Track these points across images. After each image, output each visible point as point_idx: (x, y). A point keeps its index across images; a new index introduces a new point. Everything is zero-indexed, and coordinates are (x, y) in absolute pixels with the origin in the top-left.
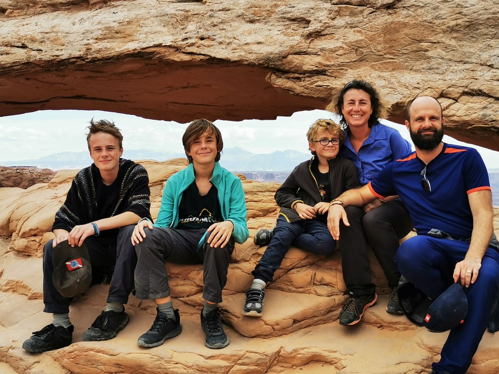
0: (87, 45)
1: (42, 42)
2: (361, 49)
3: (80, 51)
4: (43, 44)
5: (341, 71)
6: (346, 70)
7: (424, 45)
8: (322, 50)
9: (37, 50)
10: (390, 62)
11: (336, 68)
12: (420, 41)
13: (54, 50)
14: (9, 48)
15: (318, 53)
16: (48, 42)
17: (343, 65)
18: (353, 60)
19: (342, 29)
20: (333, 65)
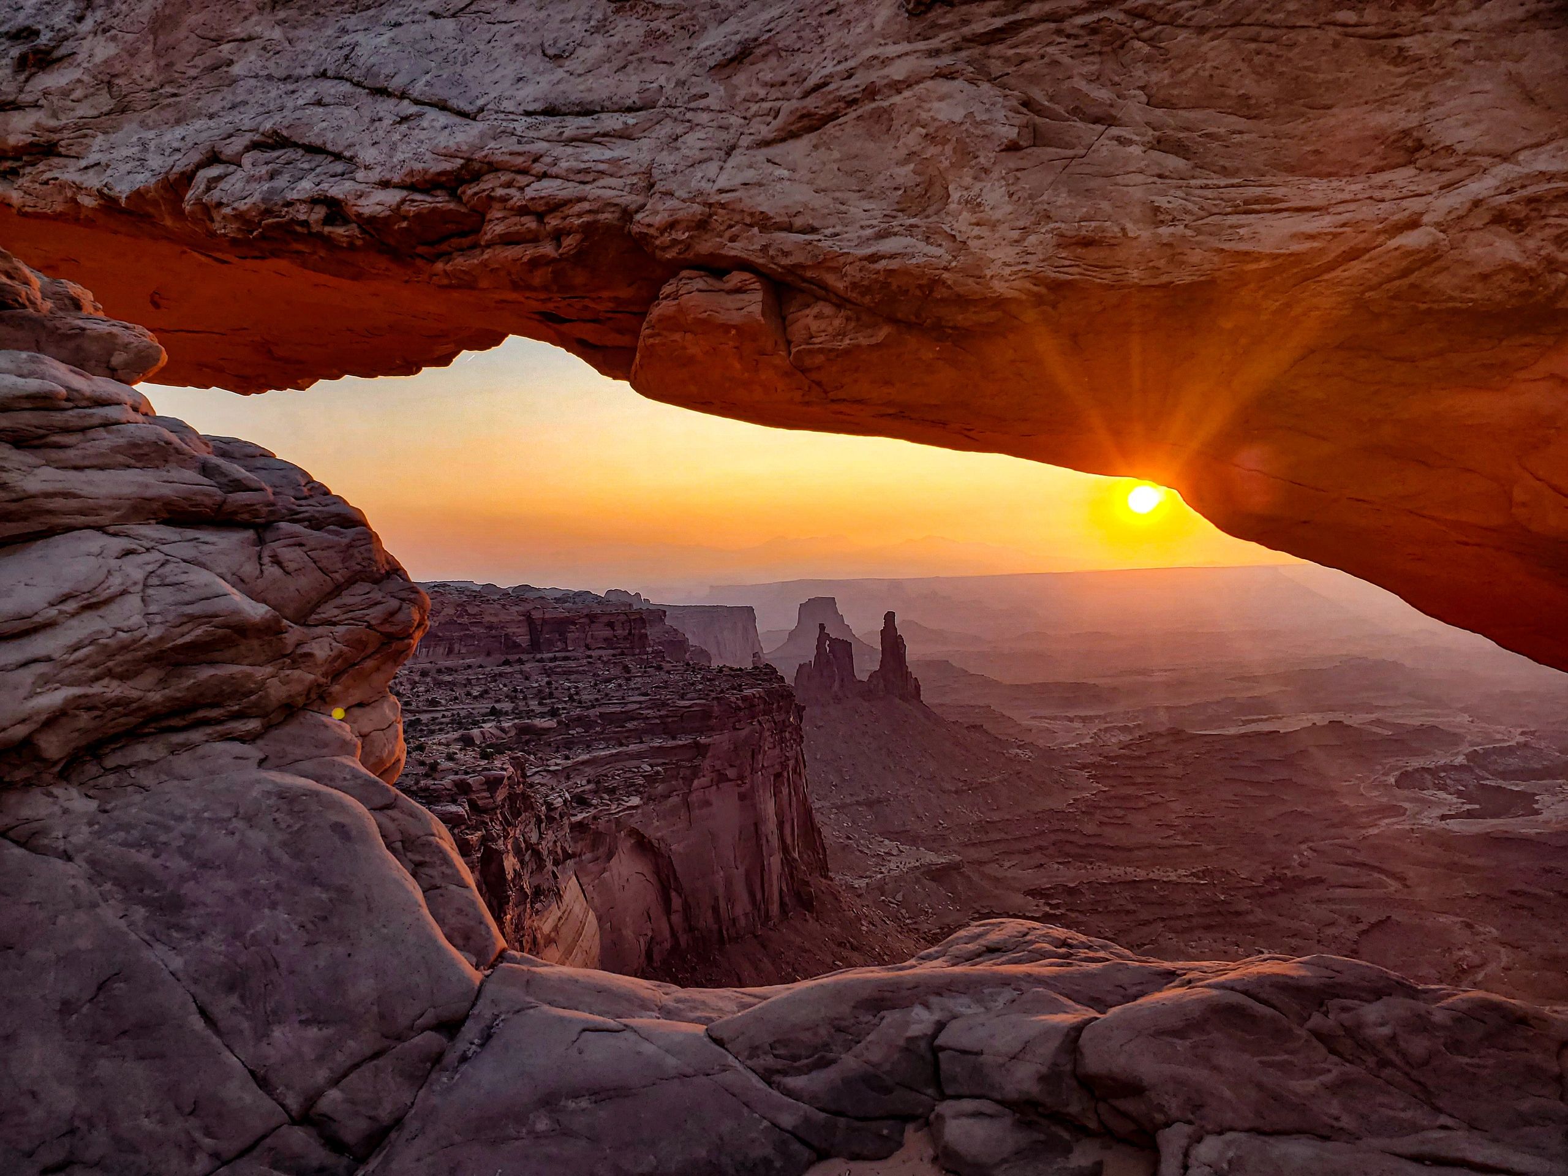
2: (117, 81)
5: (85, 141)
6: (94, 137)
7: (226, 48)
8: (46, 93)
10: (169, 105)
11: (72, 135)
12: (218, 41)
15: (40, 102)
17: (85, 126)
18: (105, 109)
19: (90, 37)
20: (64, 128)
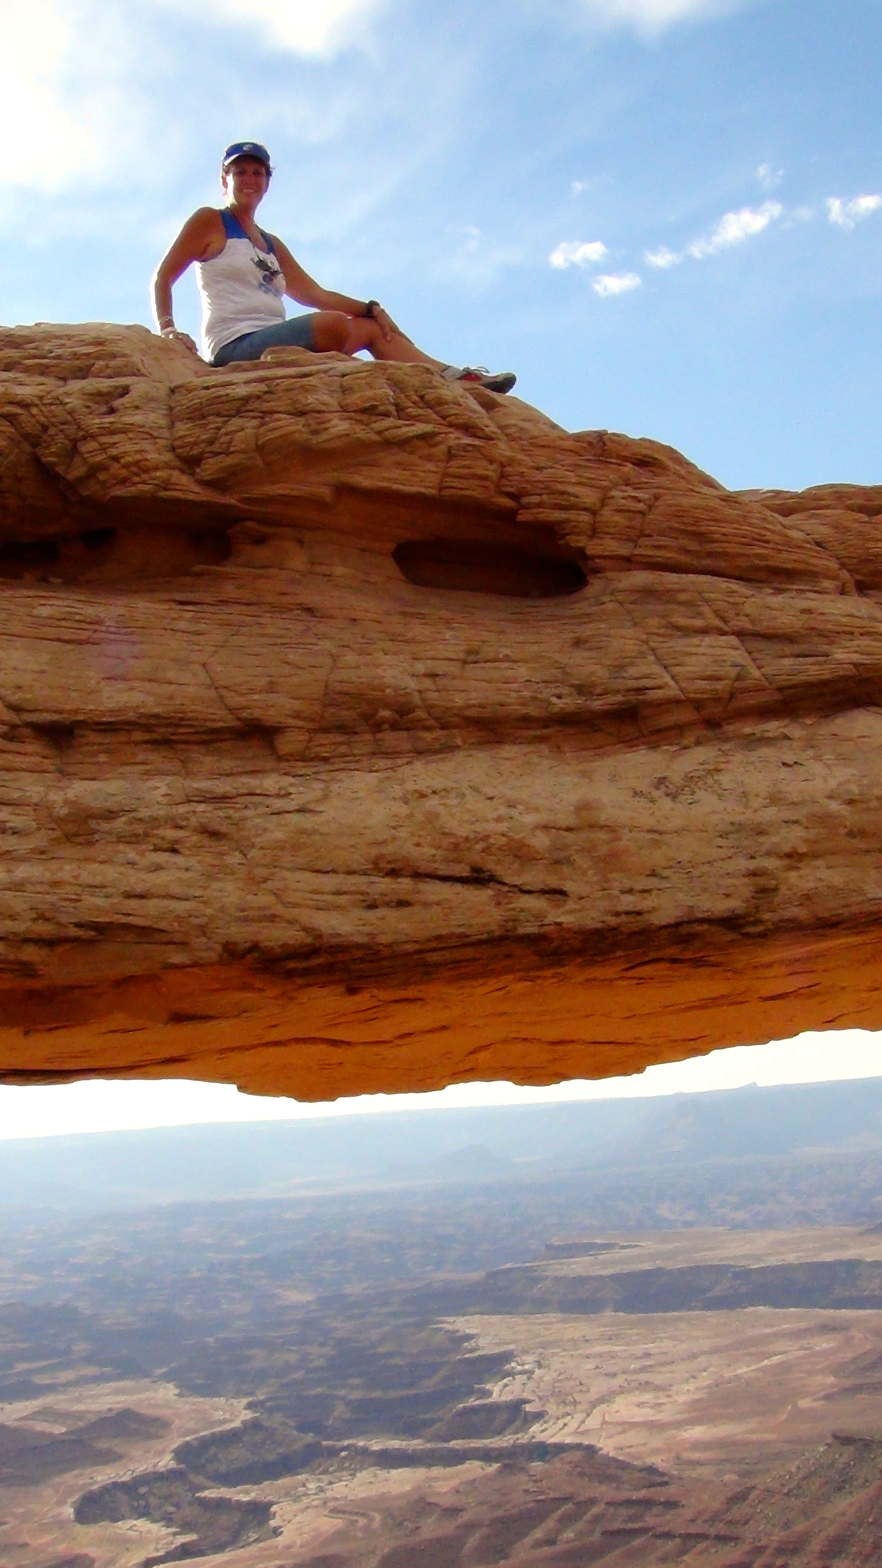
0: (754, 874)
1: (557, 862)
3: (727, 895)
4: (566, 869)
9: (543, 892)
13: (616, 892)
14: (405, 884)
16: (583, 862)
